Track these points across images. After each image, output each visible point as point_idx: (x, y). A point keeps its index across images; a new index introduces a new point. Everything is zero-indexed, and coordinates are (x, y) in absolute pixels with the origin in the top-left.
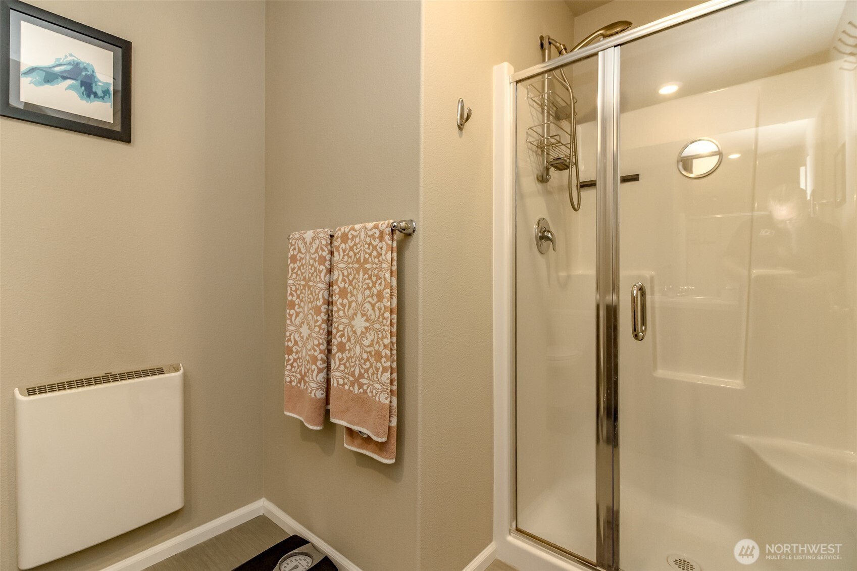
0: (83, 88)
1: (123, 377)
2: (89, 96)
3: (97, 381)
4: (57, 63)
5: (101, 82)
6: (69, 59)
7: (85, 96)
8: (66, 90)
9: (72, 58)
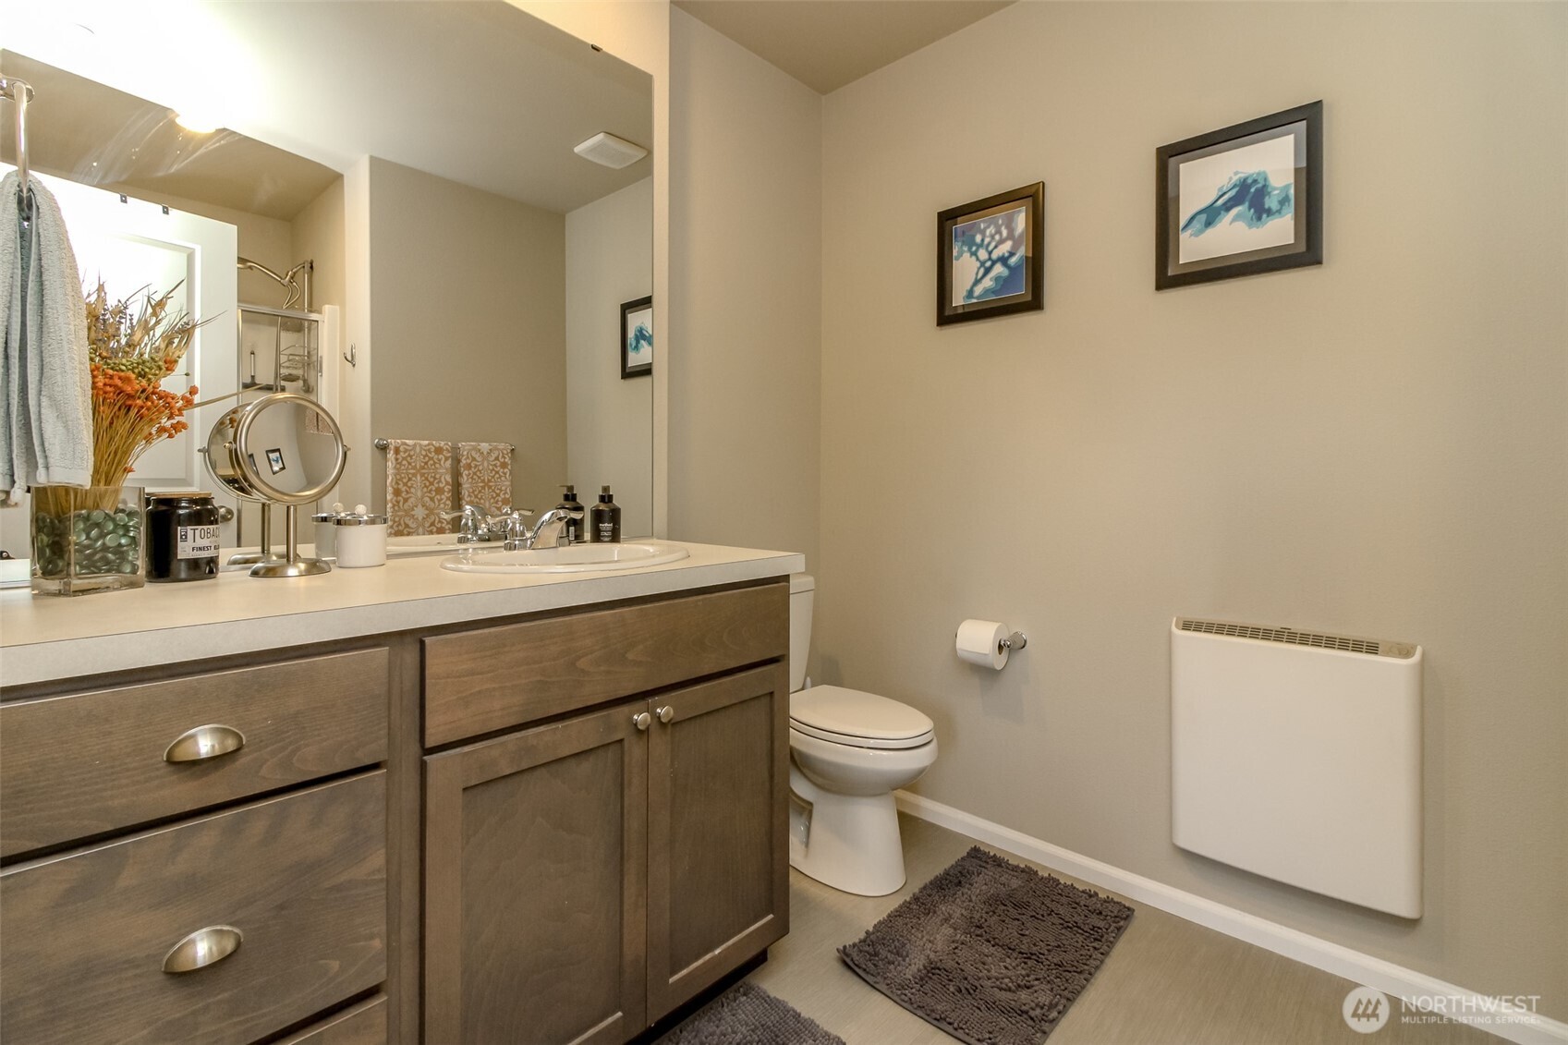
0: (1252, 210)
1: (1304, 639)
2: (1259, 218)
3: (1266, 634)
4: (1220, 193)
5: (1275, 189)
6: (1235, 179)
7: (1255, 220)
8: (1230, 224)
9: (1237, 177)
